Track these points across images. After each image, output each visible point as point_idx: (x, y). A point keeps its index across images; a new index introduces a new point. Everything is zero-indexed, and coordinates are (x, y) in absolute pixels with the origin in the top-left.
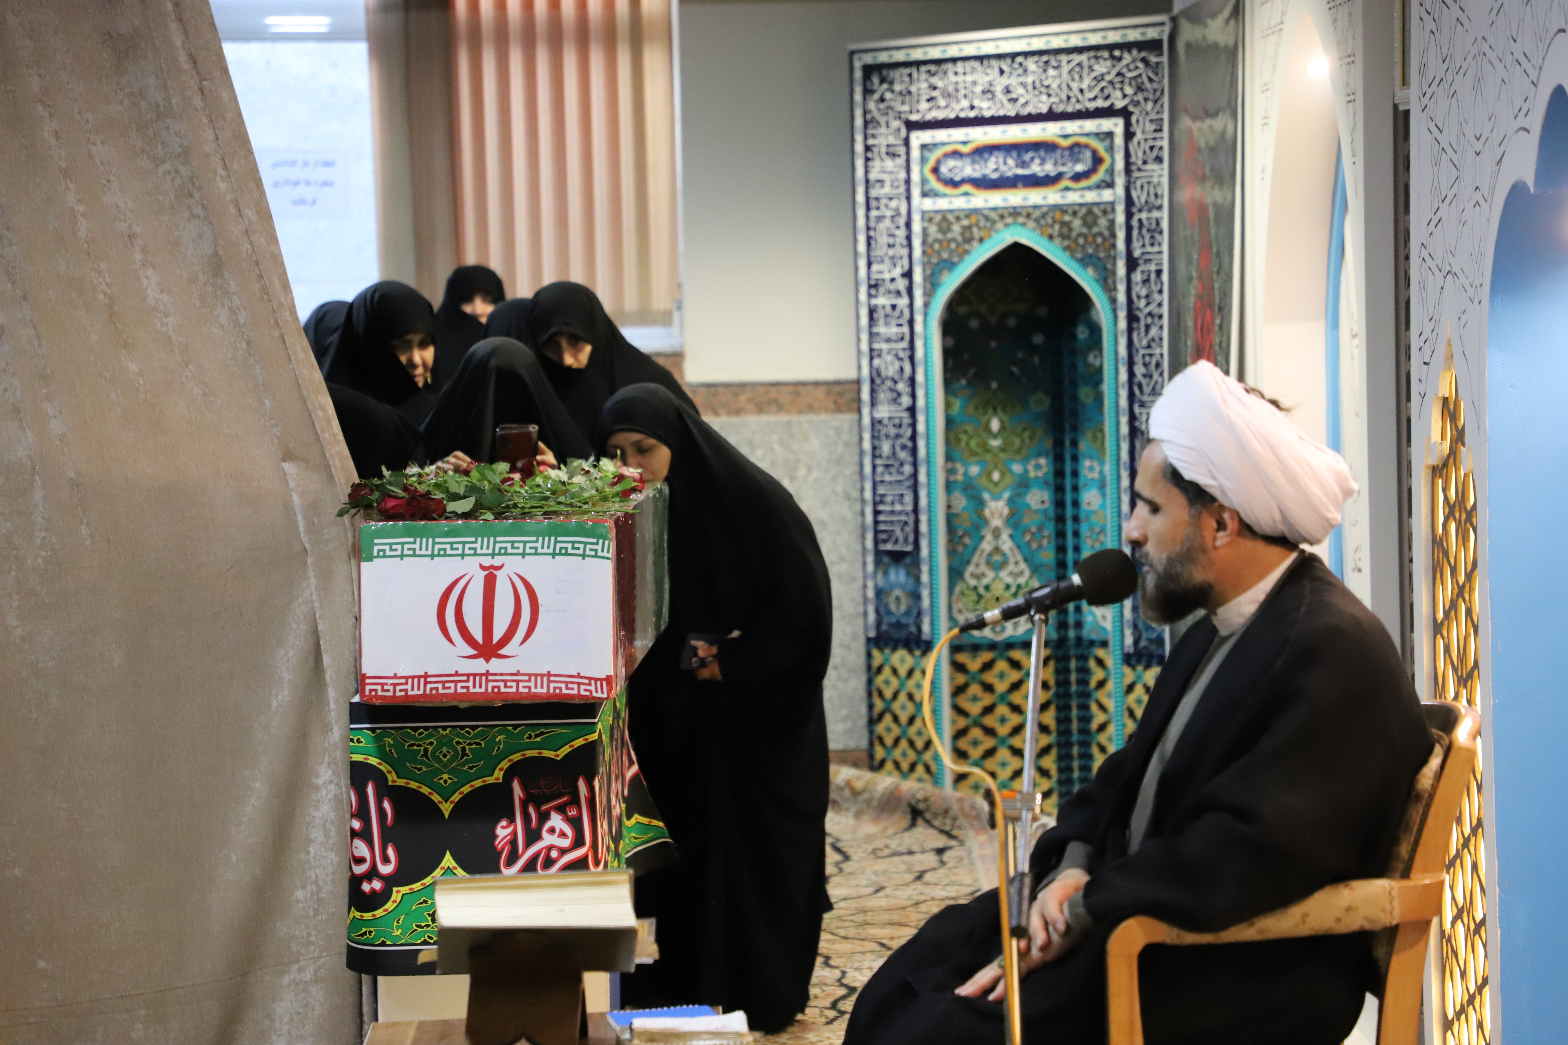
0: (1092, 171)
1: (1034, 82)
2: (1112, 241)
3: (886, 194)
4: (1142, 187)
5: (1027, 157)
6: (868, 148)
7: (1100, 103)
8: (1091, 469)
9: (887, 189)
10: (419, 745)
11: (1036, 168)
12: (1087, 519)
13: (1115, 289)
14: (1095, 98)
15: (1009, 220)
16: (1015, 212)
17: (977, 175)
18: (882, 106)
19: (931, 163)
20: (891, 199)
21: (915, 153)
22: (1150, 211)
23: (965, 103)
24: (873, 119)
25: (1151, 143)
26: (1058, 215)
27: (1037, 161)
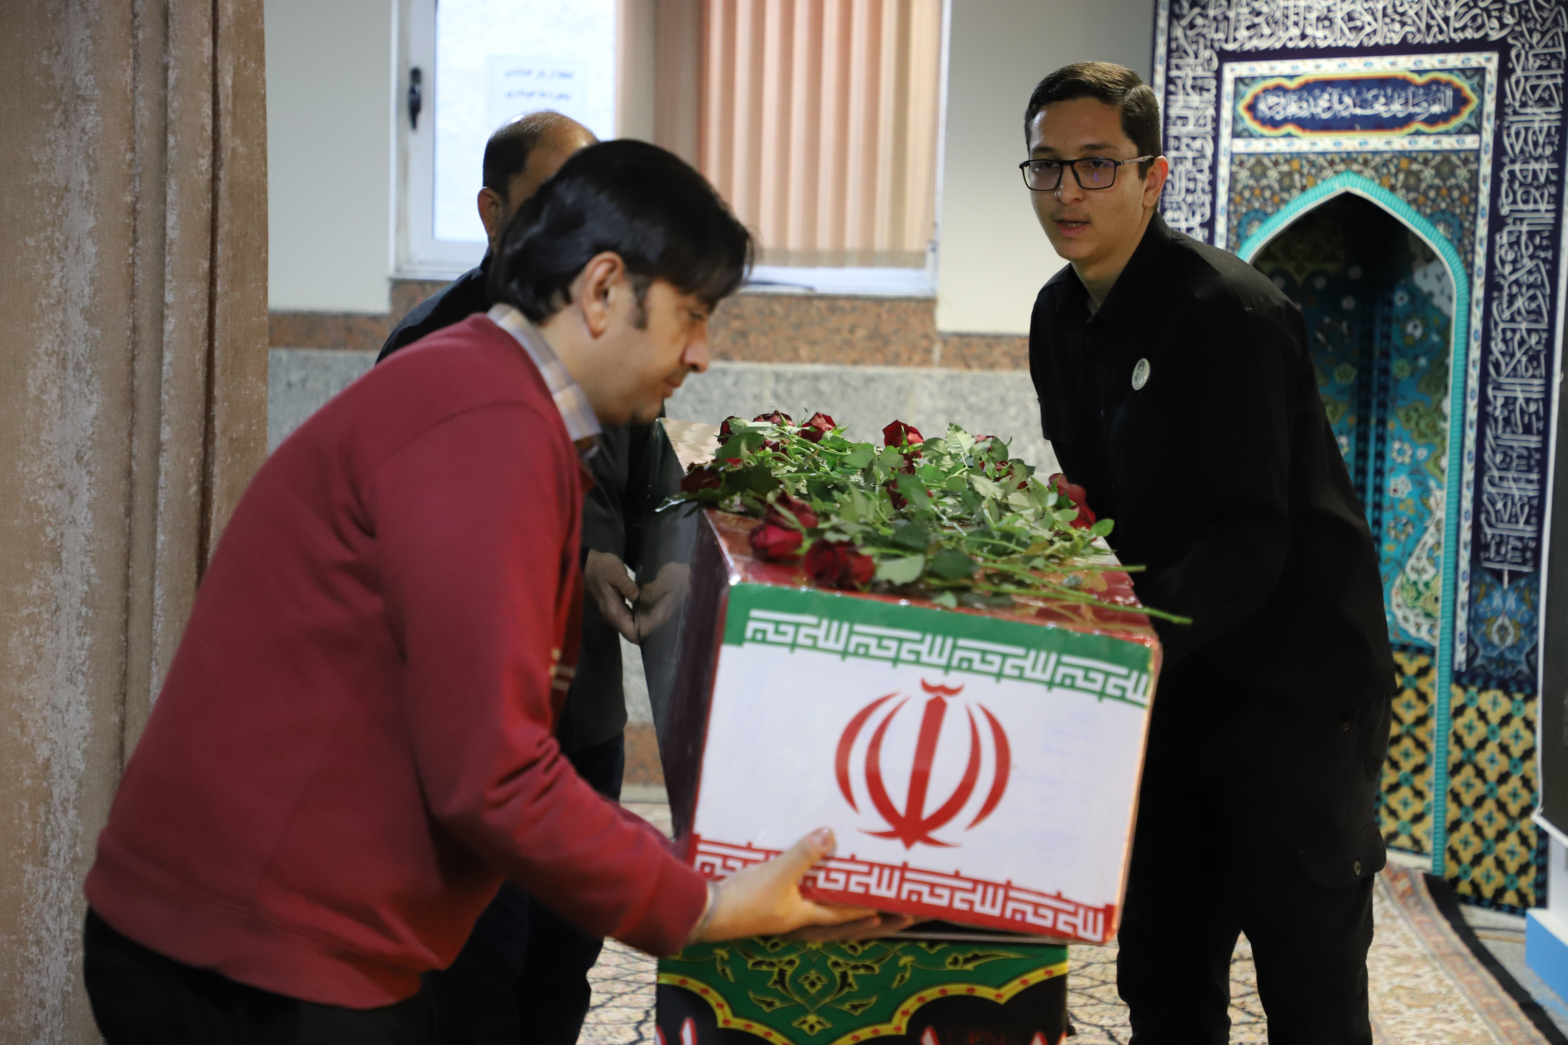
0: (1455, 112)
1: (1385, 8)
2: (1473, 195)
3: (1189, 132)
4: (1517, 134)
5: (1369, 95)
6: (1169, 80)
7: (1469, 34)
8: (1401, 452)
9: (1190, 127)
10: (772, 964)
11: (1379, 108)
12: (1392, 506)
13: (1473, 251)
14: (1463, 28)
15: (1341, 167)
16: (1349, 158)
17: (1304, 113)
18: (1190, 33)
19: (1248, 99)
20: (1194, 138)
21: (1228, 87)
22: (1526, 162)
23: (1295, 32)
24: (1178, 48)
25: (1534, 82)
26: (1404, 163)
27: (1382, 100)
